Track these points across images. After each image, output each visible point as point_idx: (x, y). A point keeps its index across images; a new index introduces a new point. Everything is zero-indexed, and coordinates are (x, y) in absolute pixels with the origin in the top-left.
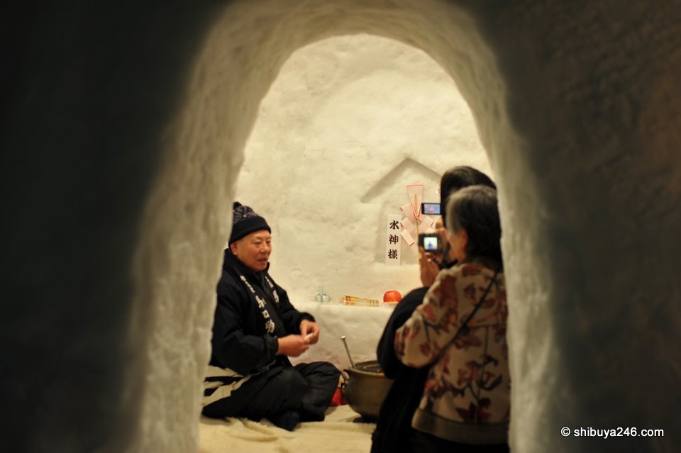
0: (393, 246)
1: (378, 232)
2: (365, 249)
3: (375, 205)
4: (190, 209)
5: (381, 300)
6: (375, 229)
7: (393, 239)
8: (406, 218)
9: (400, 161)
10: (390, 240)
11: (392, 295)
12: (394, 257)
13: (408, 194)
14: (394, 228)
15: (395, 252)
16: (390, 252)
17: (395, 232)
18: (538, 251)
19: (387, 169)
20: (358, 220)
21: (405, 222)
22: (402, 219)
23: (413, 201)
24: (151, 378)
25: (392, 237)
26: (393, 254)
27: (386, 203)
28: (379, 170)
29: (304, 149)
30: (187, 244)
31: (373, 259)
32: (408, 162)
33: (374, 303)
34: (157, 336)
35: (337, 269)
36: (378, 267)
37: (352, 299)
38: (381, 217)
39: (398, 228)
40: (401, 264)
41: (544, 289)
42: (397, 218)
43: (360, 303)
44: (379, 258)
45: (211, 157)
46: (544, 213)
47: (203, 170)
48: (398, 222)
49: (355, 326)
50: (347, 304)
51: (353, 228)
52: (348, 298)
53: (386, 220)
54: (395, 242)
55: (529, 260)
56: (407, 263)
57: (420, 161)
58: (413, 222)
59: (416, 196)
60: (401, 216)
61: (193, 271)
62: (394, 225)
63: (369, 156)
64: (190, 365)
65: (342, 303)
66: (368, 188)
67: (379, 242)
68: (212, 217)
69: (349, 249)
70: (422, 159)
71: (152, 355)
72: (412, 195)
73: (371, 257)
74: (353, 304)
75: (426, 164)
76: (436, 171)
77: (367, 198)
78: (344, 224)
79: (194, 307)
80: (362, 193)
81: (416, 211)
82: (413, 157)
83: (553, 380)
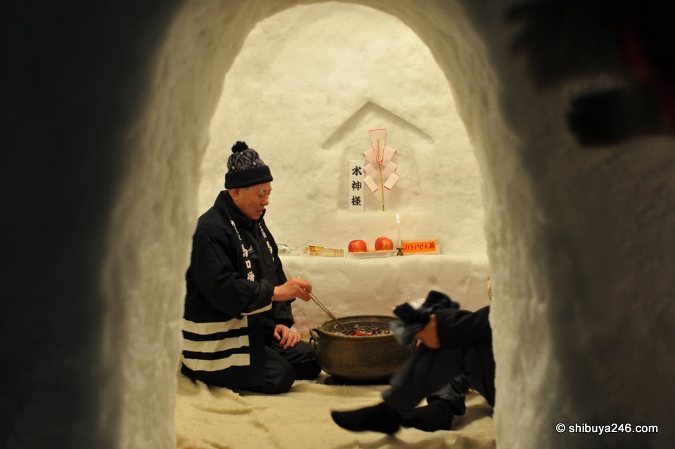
0: (356, 193)
1: (340, 178)
2: (328, 196)
3: (336, 151)
4: (157, 208)
5: (346, 249)
6: (337, 175)
7: (356, 185)
8: (369, 164)
9: (361, 106)
10: (353, 187)
11: (357, 244)
12: (357, 203)
13: (370, 138)
14: (357, 174)
15: (358, 199)
16: (353, 199)
17: (357, 178)
18: (534, 255)
19: (348, 114)
20: (319, 167)
21: (368, 167)
22: (365, 165)
23: (375, 146)
24: (127, 398)
25: (354, 184)
26: (356, 201)
27: (348, 149)
28: (340, 115)
29: (262, 95)
30: (157, 245)
31: (336, 206)
32: (370, 106)
33: (338, 252)
34: (131, 351)
35: (300, 218)
36: (342, 215)
37: (316, 249)
38: (344, 163)
39: (361, 174)
40: (364, 211)
41: (541, 299)
42: (360, 163)
43: (325, 253)
44: (342, 205)
45: (177, 149)
46: (541, 218)
47: (169, 162)
48: (360, 168)
49: (320, 277)
50: (311, 254)
51: (315, 175)
52: (312, 249)
53: (349, 165)
54: (358, 188)
55: (523, 261)
56: (371, 210)
57: (383, 106)
58: (376, 168)
59: (378, 140)
60: (364, 162)
61: (164, 270)
62: (357, 171)
63: (329, 101)
64: (164, 365)
65: (305, 253)
66: (329, 134)
67: (341, 190)
68: (180, 211)
69: (311, 197)
70: (384, 103)
71: (127, 373)
72: (374, 140)
73: (333, 204)
74: (317, 254)
75: (388, 108)
76: (399, 115)
77: (328, 144)
78: (305, 172)
79: (165, 306)
80: (323, 140)
81: (378, 156)
82: (375, 101)
83: (552, 396)
